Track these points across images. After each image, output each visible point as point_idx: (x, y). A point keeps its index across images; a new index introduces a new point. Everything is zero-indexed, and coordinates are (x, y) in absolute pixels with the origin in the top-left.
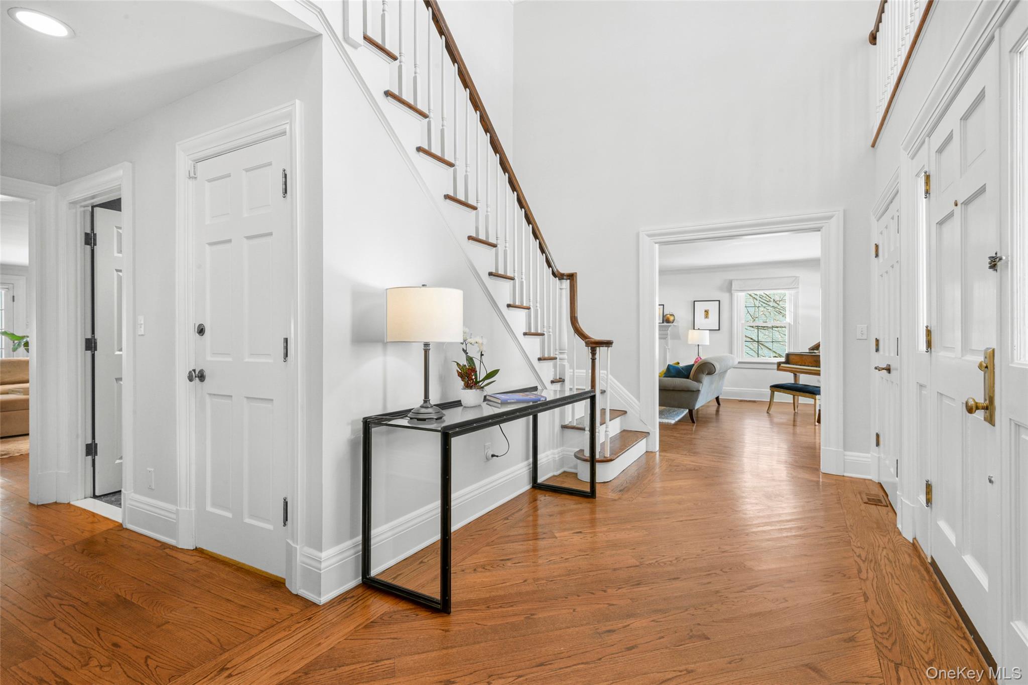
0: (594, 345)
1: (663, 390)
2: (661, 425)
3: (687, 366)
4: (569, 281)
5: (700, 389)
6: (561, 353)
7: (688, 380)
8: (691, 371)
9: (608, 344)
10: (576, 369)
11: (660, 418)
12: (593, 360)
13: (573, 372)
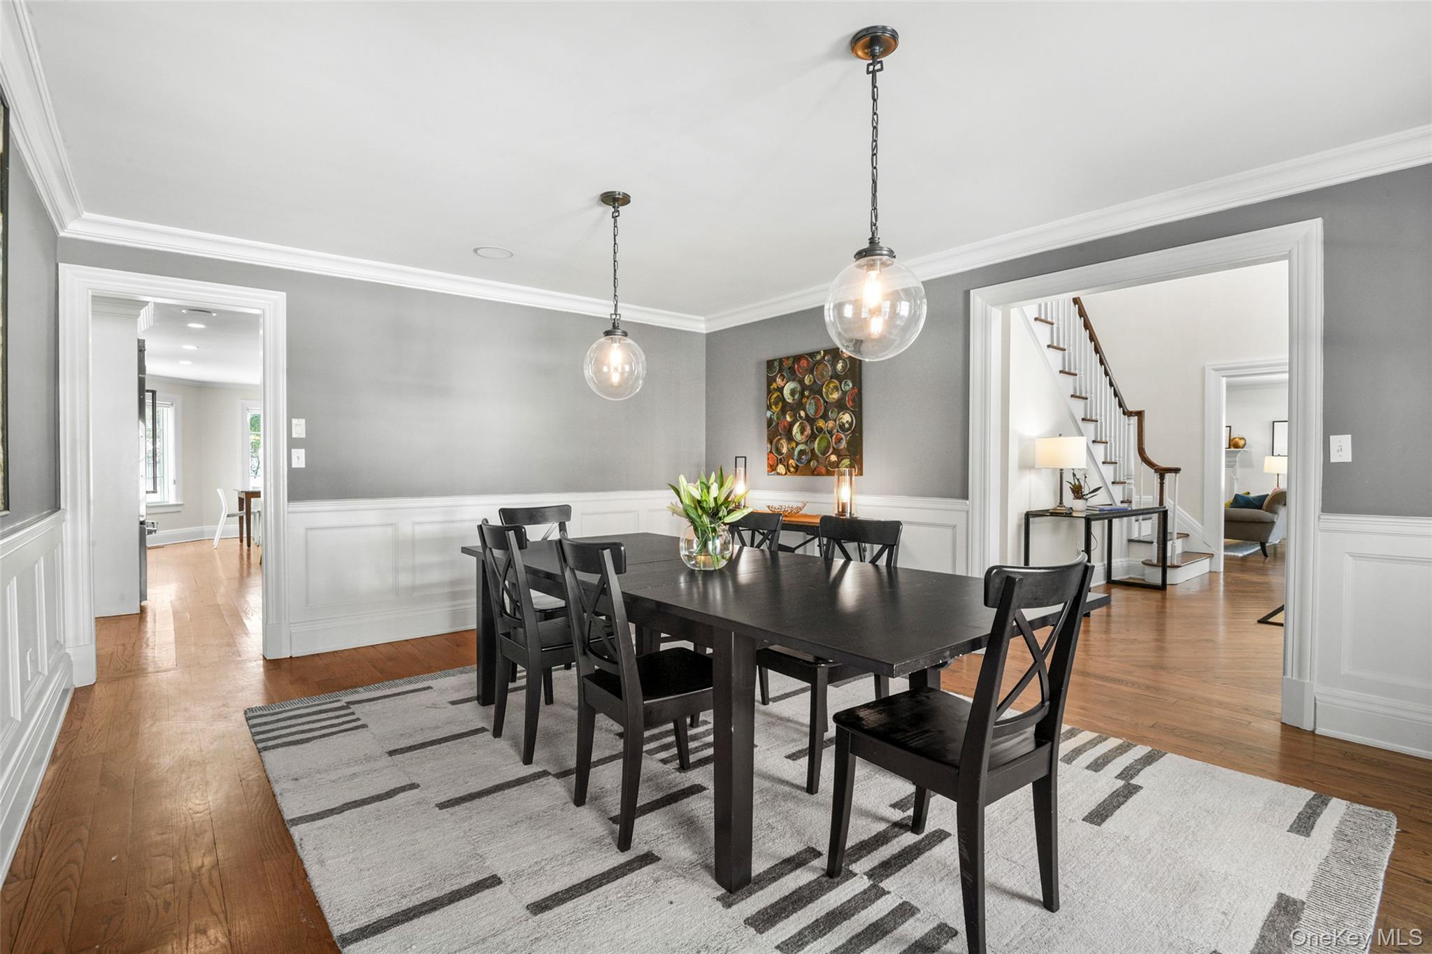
0: (1162, 472)
1: (1230, 521)
2: (1226, 558)
3: (1259, 497)
4: (1136, 417)
5: (1275, 520)
6: (1128, 478)
7: (1259, 511)
8: (1263, 504)
9: (1176, 470)
10: (1144, 495)
11: (1225, 551)
12: (1162, 484)
13: (1140, 498)
